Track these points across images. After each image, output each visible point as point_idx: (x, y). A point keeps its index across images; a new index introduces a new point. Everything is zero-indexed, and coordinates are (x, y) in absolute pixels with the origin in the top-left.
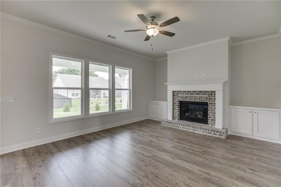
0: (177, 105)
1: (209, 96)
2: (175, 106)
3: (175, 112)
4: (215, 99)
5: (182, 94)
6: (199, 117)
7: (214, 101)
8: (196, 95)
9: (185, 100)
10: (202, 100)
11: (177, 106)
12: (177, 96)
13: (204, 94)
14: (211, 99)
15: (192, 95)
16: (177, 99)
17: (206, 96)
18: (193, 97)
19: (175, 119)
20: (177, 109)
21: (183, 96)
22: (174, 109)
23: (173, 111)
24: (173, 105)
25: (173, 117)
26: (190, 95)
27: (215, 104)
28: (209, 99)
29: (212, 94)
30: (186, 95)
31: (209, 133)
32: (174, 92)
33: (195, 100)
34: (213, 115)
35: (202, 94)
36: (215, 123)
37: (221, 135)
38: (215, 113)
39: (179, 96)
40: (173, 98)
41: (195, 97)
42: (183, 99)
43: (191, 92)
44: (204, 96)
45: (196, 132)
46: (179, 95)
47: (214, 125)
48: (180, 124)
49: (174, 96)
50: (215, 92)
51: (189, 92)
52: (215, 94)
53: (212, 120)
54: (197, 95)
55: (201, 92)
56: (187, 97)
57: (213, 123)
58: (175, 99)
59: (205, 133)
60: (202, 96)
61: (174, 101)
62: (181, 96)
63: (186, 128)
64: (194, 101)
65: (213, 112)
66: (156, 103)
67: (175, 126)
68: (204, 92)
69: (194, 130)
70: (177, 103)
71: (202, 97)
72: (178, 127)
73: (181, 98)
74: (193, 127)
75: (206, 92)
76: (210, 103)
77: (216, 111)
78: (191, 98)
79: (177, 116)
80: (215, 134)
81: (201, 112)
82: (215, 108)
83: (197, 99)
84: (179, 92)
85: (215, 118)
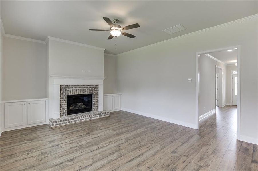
0: (64, 100)
1: (94, 89)
2: (62, 101)
3: (62, 108)
4: (98, 91)
5: (71, 88)
6: (83, 107)
7: (98, 92)
8: (84, 89)
9: (74, 93)
10: (89, 93)
11: (65, 102)
12: (66, 90)
13: (91, 87)
14: (96, 91)
15: (81, 89)
16: (65, 93)
17: (92, 89)
18: (82, 90)
19: (63, 115)
20: (65, 105)
21: (72, 90)
22: (61, 105)
23: (60, 107)
24: (61, 101)
25: (61, 114)
26: (79, 89)
27: (98, 94)
28: (94, 91)
29: (96, 87)
30: (76, 89)
31: (101, 116)
32: (61, 86)
33: (84, 92)
34: (97, 103)
35: (89, 87)
37: (108, 115)
38: (98, 101)
39: (68, 91)
40: (61, 92)
41: (84, 90)
42: (72, 93)
43: (80, 86)
44: (90, 89)
45: (92, 119)
46: (67, 89)
48: (77, 118)
49: (61, 90)
50: (98, 85)
51: (78, 85)
52: (98, 87)
53: (96, 107)
54: (86, 89)
55: (89, 85)
56: (76, 90)
57: (97, 109)
58: (63, 94)
59: (98, 117)
60: (89, 88)
61: (62, 95)
62: (70, 90)
63: (84, 119)
64: (83, 94)
65: (97, 100)
67: (72, 122)
68: (91, 85)
70: (65, 98)
71: (89, 90)
72: (75, 121)
73: (70, 92)
74: (90, 116)
75: (92, 85)
76: (95, 94)
77: (99, 99)
78: (80, 92)
79: (65, 112)
80: (105, 115)
82: (98, 98)
83: (86, 92)
84: (67, 86)
85: (98, 105)
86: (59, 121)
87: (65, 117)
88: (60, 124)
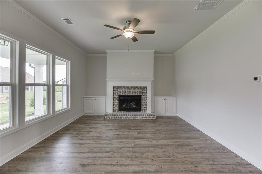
0: (116, 99)
1: (143, 91)
2: (115, 100)
3: (115, 105)
4: (146, 92)
5: (121, 89)
6: (134, 106)
7: (146, 94)
8: (133, 90)
9: (124, 94)
10: (137, 94)
11: (117, 100)
12: (117, 91)
13: (139, 89)
14: (144, 92)
15: (130, 90)
16: (117, 93)
17: (140, 90)
18: (131, 91)
19: (115, 111)
20: (117, 103)
21: (122, 91)
22: (114, 102)
23: (113, 104)
24: (114, 99)
25: (113, 109)
26: (128, 90)
27: (146, 96)
28: (143, 92)
29: (144, 89)
30: (125, 90)
31: (146, 117)
32: (114, 87)
33: (132, 93)
34: (145, 104)
35: (137, 89)
36: (146, 109)
37: (154, 117)
38: (146, 102)
39: (119, 91)
40: (114, 92)
41: (132, 91)
42: (123, 94)
43: (129, 87)
44: (139, 90)
45: (137, 118)
46: (119, 90)
47: (146, 111)
48: (123, 115)
49: (114, 91)
50: (146, 87)
51: (127, 87)
52: (146, 89)
53: (145, 108)
54: (134, 90)
55: (137, 87)
56: (126, 91)
57: (145, 110)
58: (115, 94)
59: (143, 118)
60: (137, 90)
61: (115, 95)
62: (121, 91)
63: (129, 117)
64: (132, 94)
65: (145, 102)
66: (93, 98)
67: (118, 117)
68: (139, 87)
69: (135, 117)
70: (117, 97)
71: (137, 91)
72: (121, 117)
73: (121, 92)
74: (134, 115)
75: (140, 87)
76: (143, 96)
77: (147, 100)
78: (129, 93)
79: (117, 108)
80: (150, 117)
81: (134, 103)
82: (146, 99)
83: (134, 93)
84: (119, 87)
85: (146, 106)
86: (109, 115)
87: (116, 112)
88: (110, 117)
